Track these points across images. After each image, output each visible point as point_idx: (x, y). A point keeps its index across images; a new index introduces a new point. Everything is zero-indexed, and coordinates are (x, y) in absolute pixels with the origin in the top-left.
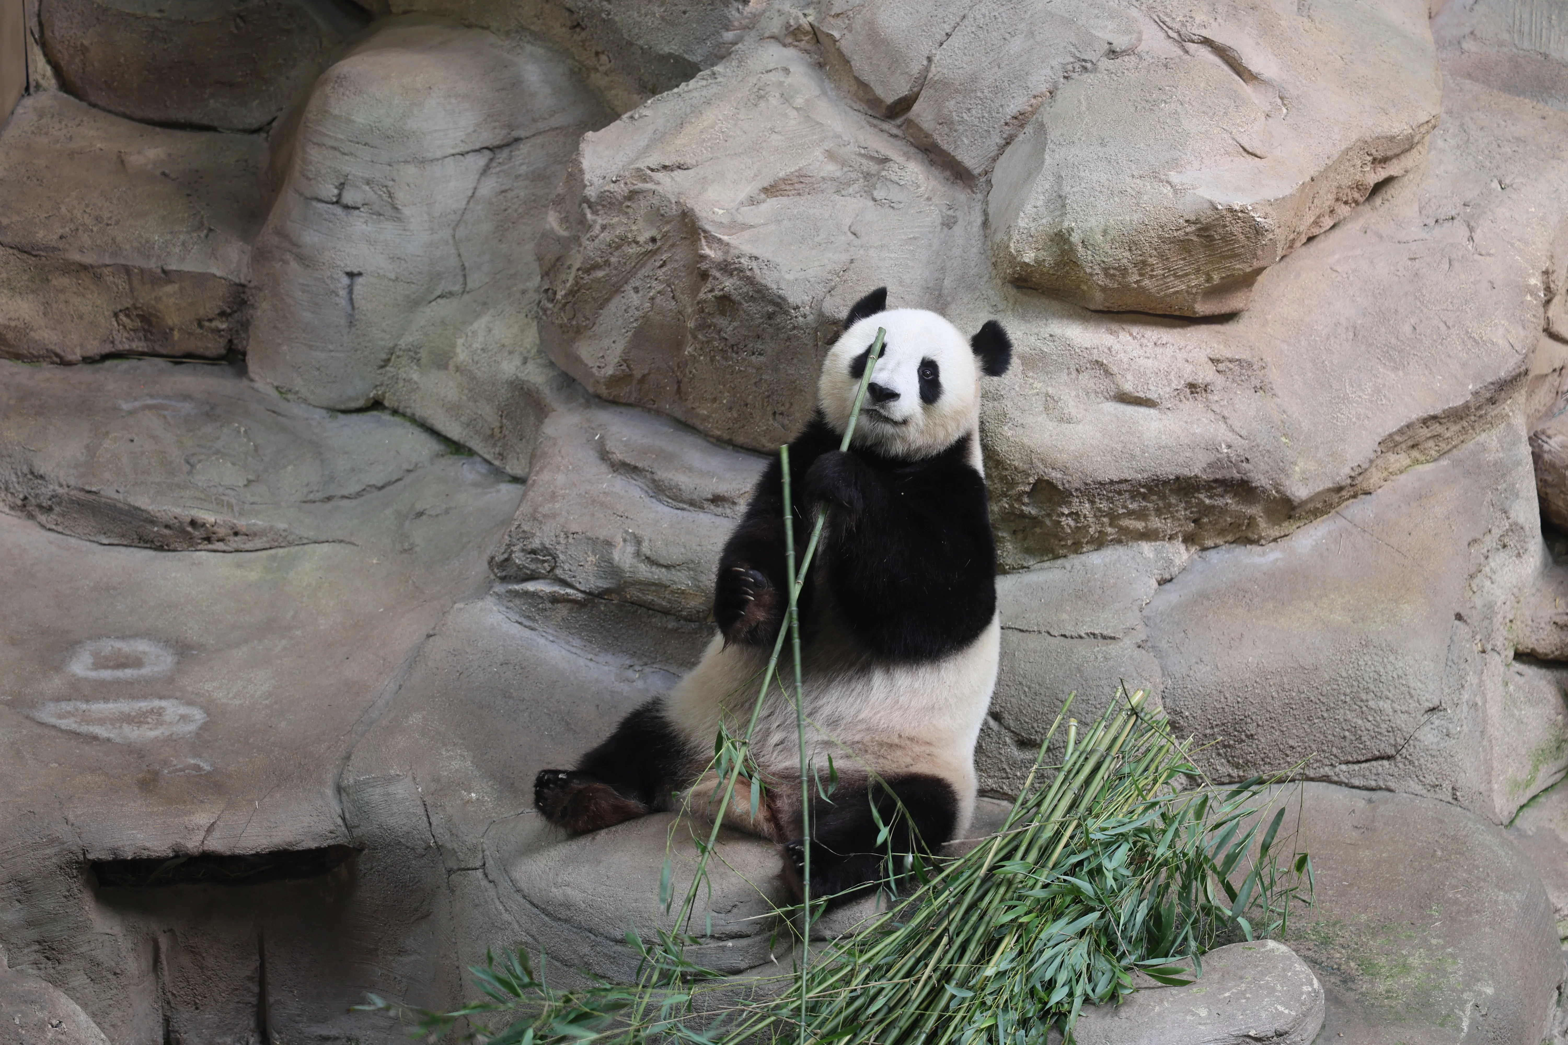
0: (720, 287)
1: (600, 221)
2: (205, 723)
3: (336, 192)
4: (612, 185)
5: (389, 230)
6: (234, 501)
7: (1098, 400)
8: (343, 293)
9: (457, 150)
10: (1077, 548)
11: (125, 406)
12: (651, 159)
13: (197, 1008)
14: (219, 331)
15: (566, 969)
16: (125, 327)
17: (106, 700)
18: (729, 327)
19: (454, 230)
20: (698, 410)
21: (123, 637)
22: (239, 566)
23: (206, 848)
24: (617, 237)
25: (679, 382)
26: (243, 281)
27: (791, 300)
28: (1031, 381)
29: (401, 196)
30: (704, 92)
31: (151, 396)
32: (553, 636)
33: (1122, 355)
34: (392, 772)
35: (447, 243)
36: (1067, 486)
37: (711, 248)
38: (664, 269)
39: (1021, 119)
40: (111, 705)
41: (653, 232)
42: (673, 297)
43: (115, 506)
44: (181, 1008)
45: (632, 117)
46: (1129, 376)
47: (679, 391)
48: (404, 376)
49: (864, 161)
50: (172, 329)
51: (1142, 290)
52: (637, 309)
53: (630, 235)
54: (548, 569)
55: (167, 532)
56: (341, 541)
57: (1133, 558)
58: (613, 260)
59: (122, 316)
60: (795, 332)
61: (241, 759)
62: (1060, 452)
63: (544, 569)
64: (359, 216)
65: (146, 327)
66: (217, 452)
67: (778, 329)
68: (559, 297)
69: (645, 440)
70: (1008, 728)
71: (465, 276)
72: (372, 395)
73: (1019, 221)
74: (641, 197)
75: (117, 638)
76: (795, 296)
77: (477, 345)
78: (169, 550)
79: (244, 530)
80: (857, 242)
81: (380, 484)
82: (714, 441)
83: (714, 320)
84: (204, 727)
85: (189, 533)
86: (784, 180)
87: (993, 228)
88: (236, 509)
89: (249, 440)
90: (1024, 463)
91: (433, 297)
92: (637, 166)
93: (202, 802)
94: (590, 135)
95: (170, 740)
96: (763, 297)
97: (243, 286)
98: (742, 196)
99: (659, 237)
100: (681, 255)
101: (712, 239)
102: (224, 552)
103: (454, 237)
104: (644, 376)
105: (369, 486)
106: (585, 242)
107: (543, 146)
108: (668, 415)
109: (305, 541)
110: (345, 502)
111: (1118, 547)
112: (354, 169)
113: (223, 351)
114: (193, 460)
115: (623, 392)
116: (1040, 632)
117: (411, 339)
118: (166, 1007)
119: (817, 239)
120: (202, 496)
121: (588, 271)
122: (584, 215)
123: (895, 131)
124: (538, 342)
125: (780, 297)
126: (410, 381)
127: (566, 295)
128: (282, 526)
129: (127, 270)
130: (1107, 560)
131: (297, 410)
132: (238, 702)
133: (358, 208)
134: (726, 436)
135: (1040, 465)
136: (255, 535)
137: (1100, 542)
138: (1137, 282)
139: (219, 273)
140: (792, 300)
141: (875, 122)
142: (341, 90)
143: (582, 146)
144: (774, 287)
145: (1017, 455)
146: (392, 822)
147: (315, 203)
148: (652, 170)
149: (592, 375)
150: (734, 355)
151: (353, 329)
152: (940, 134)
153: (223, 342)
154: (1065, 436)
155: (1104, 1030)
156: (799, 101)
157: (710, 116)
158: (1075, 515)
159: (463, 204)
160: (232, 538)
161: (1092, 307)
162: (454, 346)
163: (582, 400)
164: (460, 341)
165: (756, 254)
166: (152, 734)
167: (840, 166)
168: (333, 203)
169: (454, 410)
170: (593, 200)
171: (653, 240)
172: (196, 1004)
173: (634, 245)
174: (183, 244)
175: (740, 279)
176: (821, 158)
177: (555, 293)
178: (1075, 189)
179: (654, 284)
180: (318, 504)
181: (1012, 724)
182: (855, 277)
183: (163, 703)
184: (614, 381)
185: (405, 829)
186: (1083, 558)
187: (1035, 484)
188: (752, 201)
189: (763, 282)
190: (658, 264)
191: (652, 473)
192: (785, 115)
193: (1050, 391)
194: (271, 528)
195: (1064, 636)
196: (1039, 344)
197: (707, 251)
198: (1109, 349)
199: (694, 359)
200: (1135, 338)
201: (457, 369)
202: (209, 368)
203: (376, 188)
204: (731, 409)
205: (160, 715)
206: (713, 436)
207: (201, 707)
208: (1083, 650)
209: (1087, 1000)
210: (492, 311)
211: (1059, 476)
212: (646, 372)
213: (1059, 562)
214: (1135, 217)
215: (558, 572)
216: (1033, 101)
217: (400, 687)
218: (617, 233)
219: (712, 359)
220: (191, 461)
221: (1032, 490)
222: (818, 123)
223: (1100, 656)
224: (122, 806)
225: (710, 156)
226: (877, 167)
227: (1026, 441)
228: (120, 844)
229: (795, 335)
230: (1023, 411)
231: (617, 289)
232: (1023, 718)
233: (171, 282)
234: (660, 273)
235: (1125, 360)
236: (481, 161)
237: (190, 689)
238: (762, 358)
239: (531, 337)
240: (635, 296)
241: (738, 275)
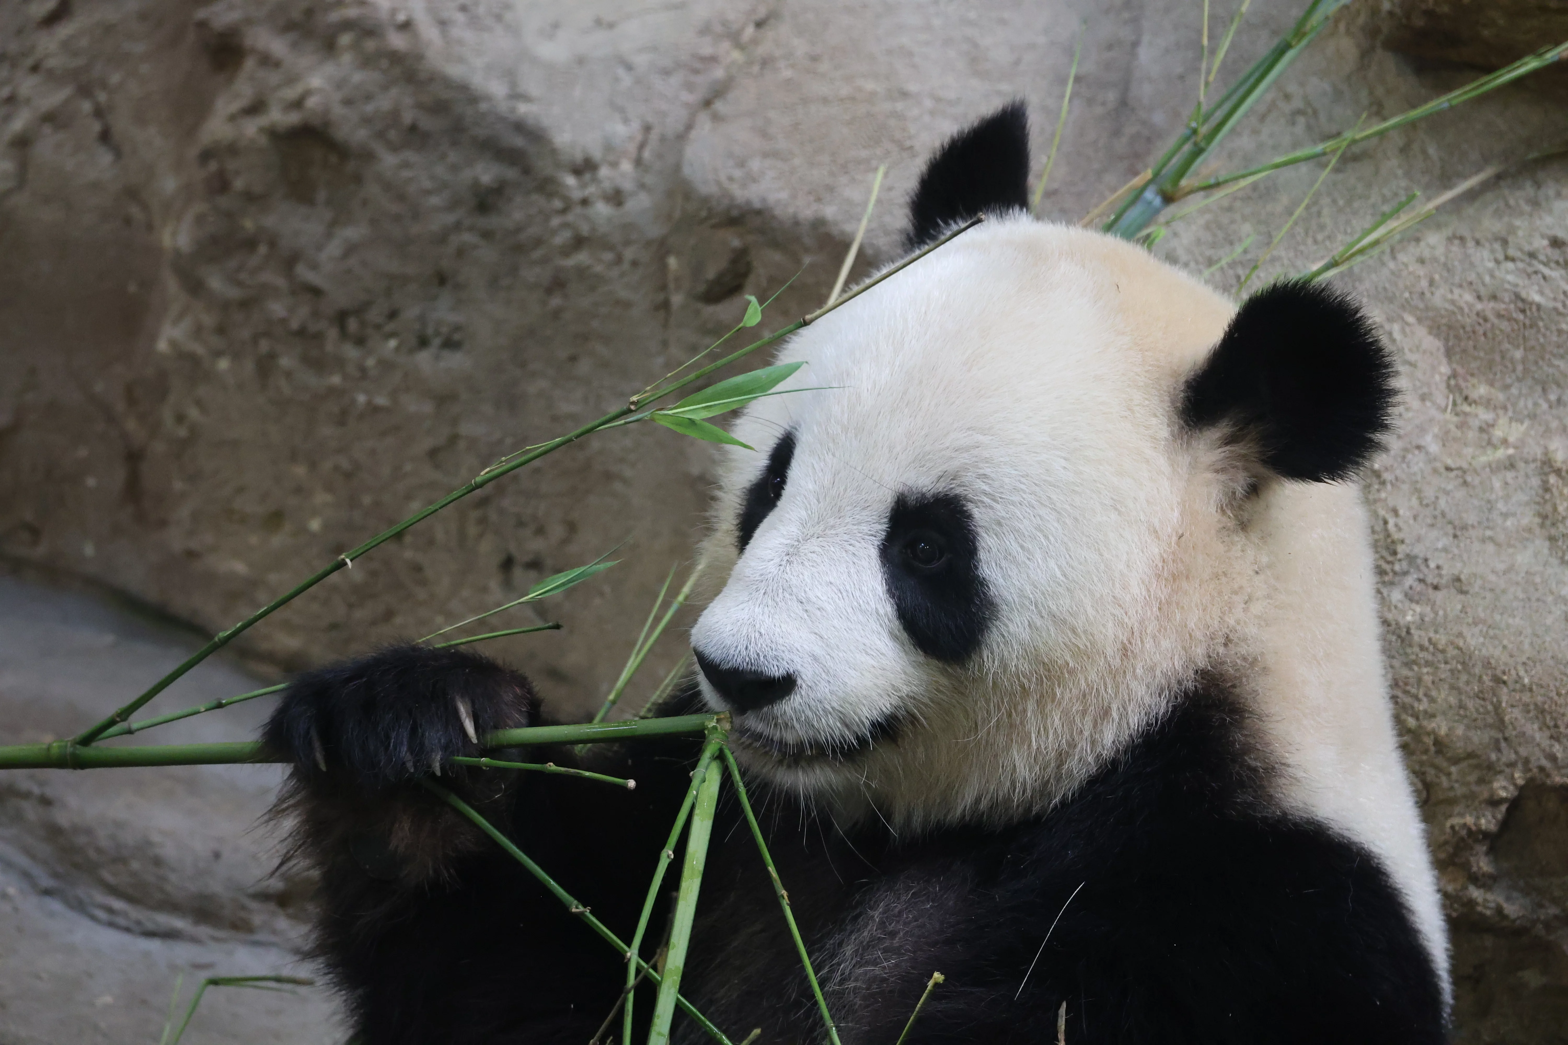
0: (291, 93)
18: (326, 244)
20: (210, 560)
25: (133, 457)
27: (562, 138)
28: (1485, 415)
38: (64, 30)
42: (105, 137)
47: (133, 489)
60: (582, 257)
67: (519, 249)
69: (2, 678)
76: (576, 123)
83: (270, 221)
90: (1472, 724)
96: (457, 130)
108: (91, 581)
125: (520, 127)
135: (1532, 729)
140: (568, 136)
144: (497, 89)
145: (1444, 696)
150: (351, 352)
175: (367, 61)
179: (27, 85)
182: (801, 47)
187: (1515, 804)
189: (454, 71)
193: (1559, 450)
196: (1509, 274)
199: (193, 367)
206: (269, 658)
219: (265, 368)
221: (1505, 825)
227: (1473, 639)
229: (582, 272)
230: (1459, 530)
234: (48, 44)
238: (456, 361)
241: (355, 46)
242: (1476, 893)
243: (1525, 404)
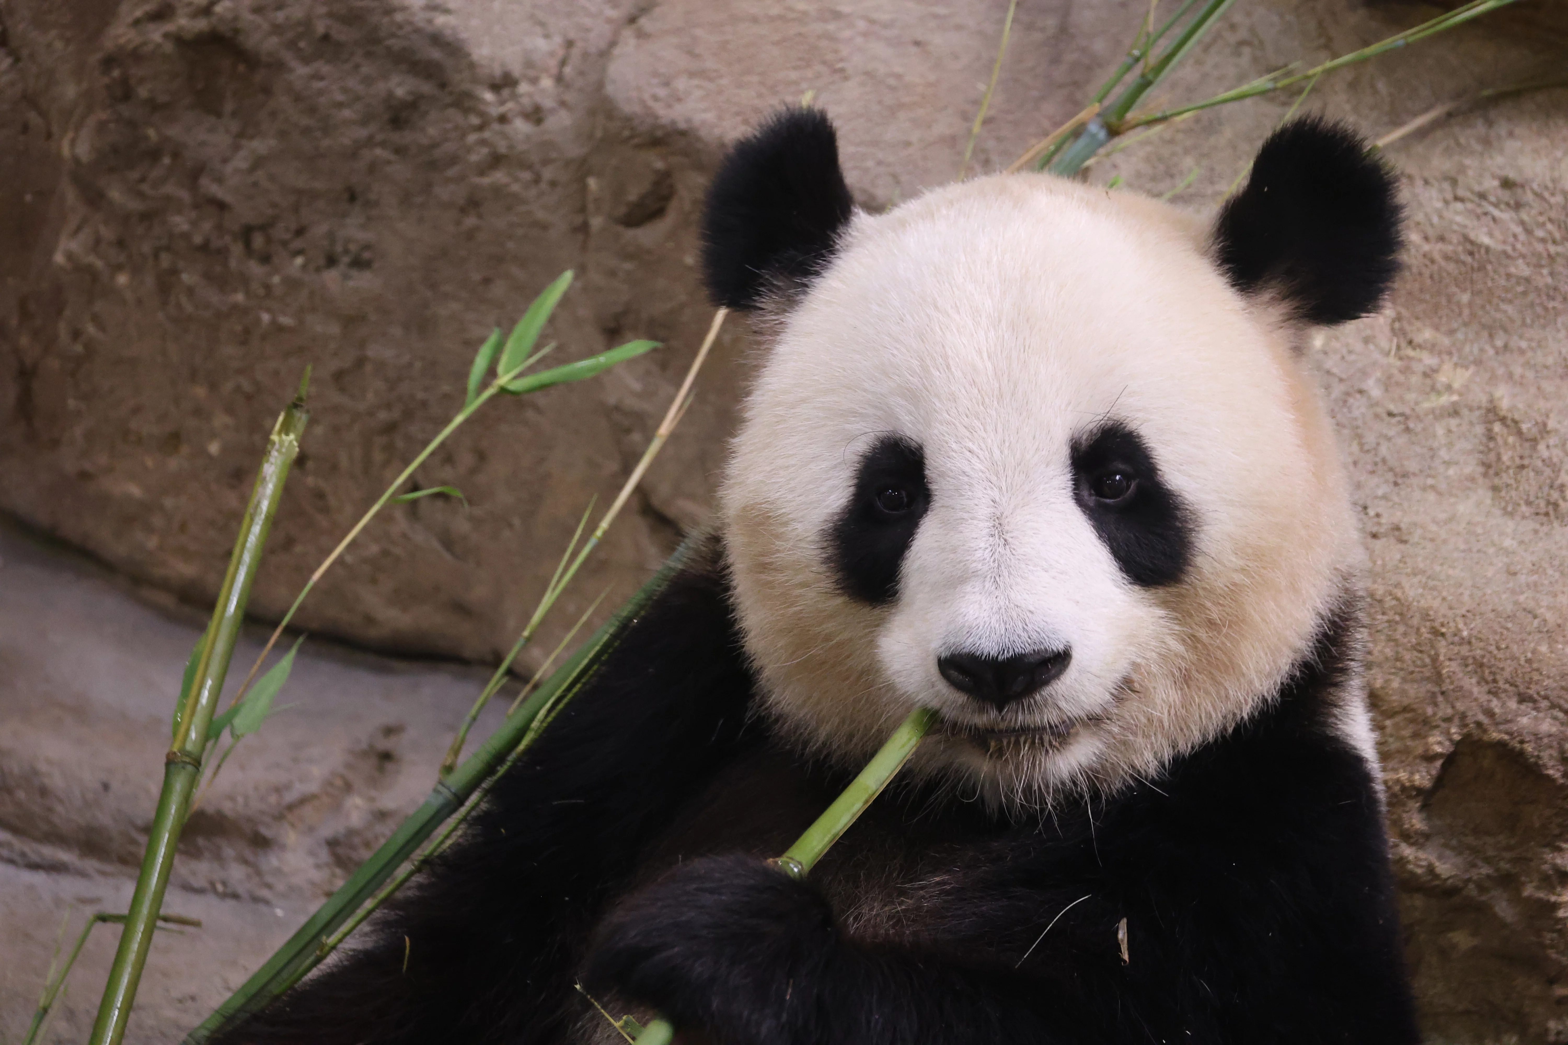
18: (233, 157)
20: (103, 484)
25: (26, 373)
27: (481, 52)
28: (1429, 360)
47: (26, 411)
60: (499, 176)
62: (1549, 633)
67: (433, 165)
76: (496, 37)
83: (174, 131)
90: (1409, 677)
96: (372, 41)
125: (437, 39)
135: (1470, 683)
140: (487, 50)
150: (255, 269)
187: (1450, 760)
193: (1504, 398)
196: (1458, 215)
199: (91, 281)
206: (164, 585)
211: (1547, 726)
219: (166, 284)
221: (1439, 781)
227: (1411, 590)
229: (497, 191)
230: (1399, 478)
238: (365, 281)
242: (1407, 851)
243: (1471, 350)
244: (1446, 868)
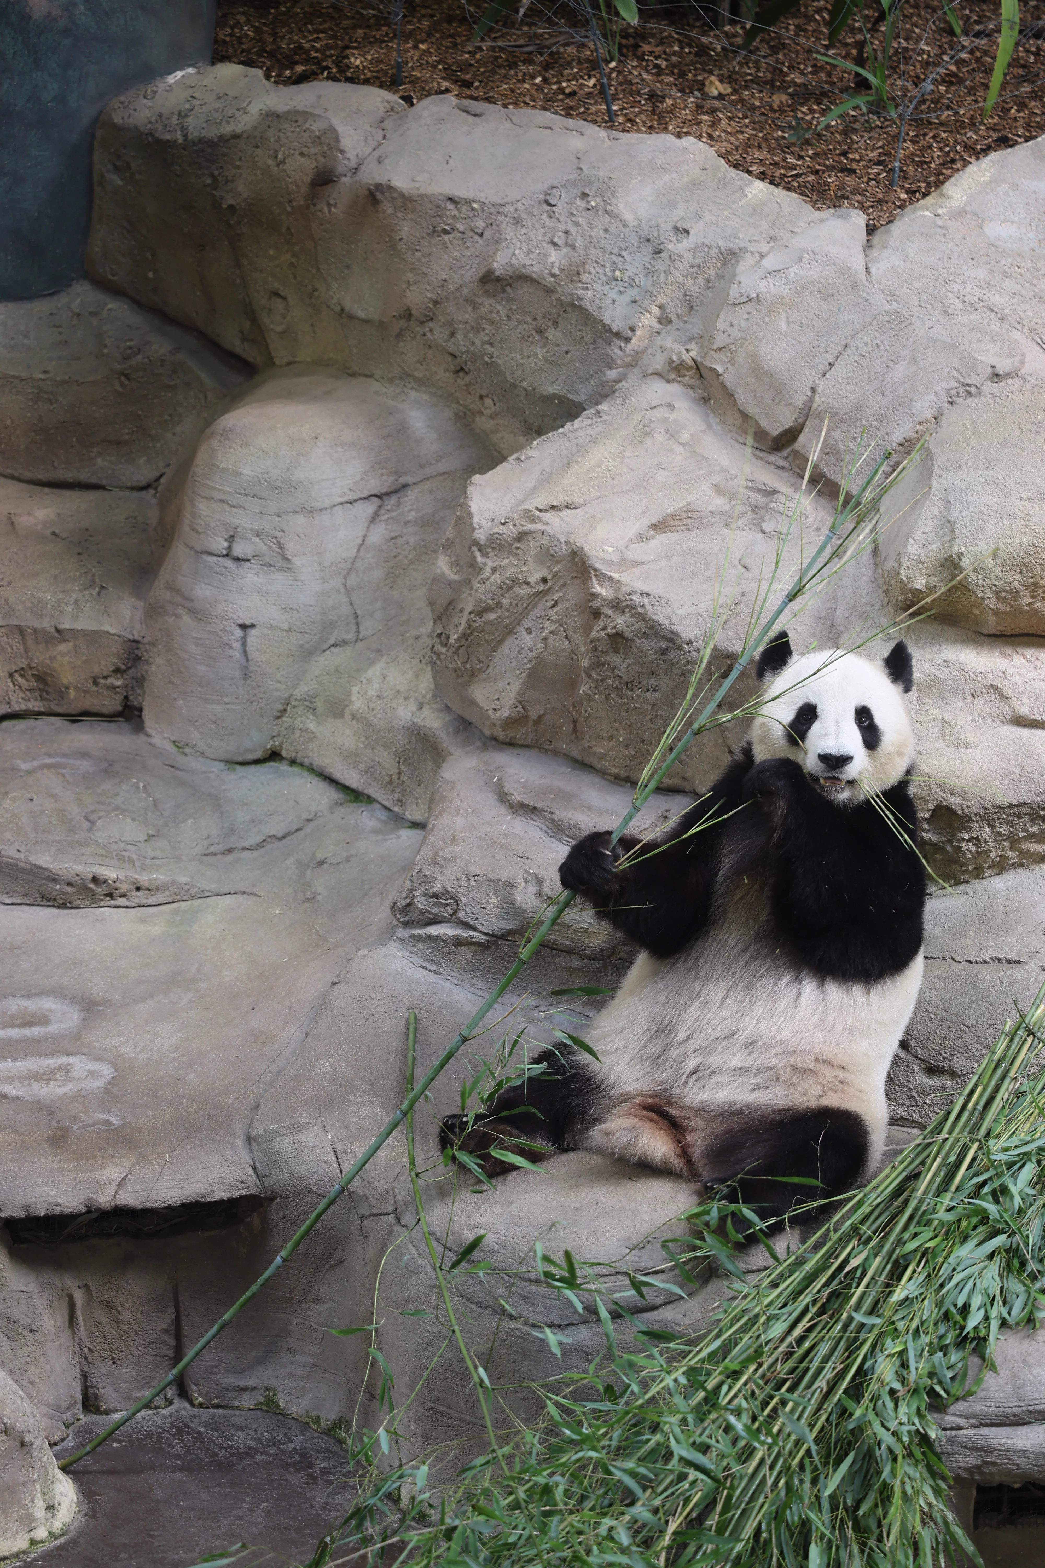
0: (613, 625)
1: (490, 563)
2: (113, 1078)
3: (226, 544)
4: (501, 527)
5: (280, 581)
6: (135, 857)
7: (995, 724)
8: (237, 645)
9: (346, 499)
10: (978, 873)
11: (24, 766)
12: (539, 500)
13: (114, 1363)
14: (115, 688)
15: (481, 1311)
16: (20, 687)
17: (14, 1058)
18: (622, 664)
19: (345, 578)
20: (595, 749)
21: (29, 996)
22: (142, 921)
23: (118, 1202)
24: (508, 578)
25: (575, 722)
26: (137, 638)
27: (683, 635)
28: (927, 707)
29: (291, 546)
30: (590, 431)
31: (49, 755)
32: (458, 979)
33: (1016, 678)
34: (301, 1120)
35: (339, 592)
36: (966, 811)
37: (601, 586)
38: (556, 609)
39: (907, 446)
40: (19, 1064)
41: (544, 573)
42: (566, 637)
43: (17, 866)
44: (98, 1363)
45: (518, 459)
46: (1025, 699)
47: (575, 730)
48: (301, 726)
49: (752, 494)
50: (67, 688)
51: (1034, 612)
52: (531, 650)
53: (520, 577)
54: (451, 912)
55: (69, 889)
56: (243, 893)
57: (1035, 881)
58: (505, 601)
59: (17, 677)
60: (690, 667)
61: (150, 1113)
62: (958, 777)
63: (447, 912)
64: (250, 568)
65: (42, 687)
66: (117, 808)
67: (672, 664)
68: (452, 641)
69: (543, 781)
70: (916, 1056)
71: (357, 624)
72: (269, 746)
73: (909, 547)
74: (530, 538)
75: (23, 996)
76: (687, 631)
77: (372, 693)
78: (72, 908)
79: (146, 885)
80: (747, 575)
81: (280, 835)
82: (612, 779)
83: (608, 658)
84: (112, 1082)
85: (91, 890)
86: (672, 516)
87: (883, 556)
88: (137, 864)
89: (149, 795)
90: (923, 789)
91: (327, 646)
92: (525, 507)
93: (113, 1156)
94: (477, 478)
95: (79, 1096)
96: (656, 633)
97: (137, 642)
98: (632, 533)
99: (549, 577)
100: (572, 594)
101: (602, 577)
102: (127, 907)
103: (345, 585)
104: (540, 717)
105: (270, 837)
106: (476, 585)
107: (431, 492)
108: (565, 755)
109: (208, 894)
110: (246, 852)
111: (1019, 871)
112: (243, 521)
113: (120, 708)
114: (93, 817)
115: (521, 734)
116: (944, 959)
117: (306, 689)
118: (84, 1362)
119: (707, 574)
120: (103, 852)
121: (480, 614)
122: (475, 557)
123: (782, 463)
124: (433, 687)
125: (672, 632)
126: (306, 730)
127: (458, 639)
128: (184, 879)
129: (21, 630)
130: (1009, 884)
131: (195, 764)
132: (145, 1056)
133: (248, 560)
134: (623, 774)
135: (938, 791)
136: (157, 889)
137: (1001, 867)
138: (1029, 604)
139: (112, 631)
140: (685, 634)
141: (761, 454)
142: (228, 443)
143: (470, 489)
144: (667, 622)
146: (302, 1170)
147: (205, 557)
148: (541, 511)
149: (488, 718)
150: (629, 693)
151: (248, 681)
152: (827, 465)
153: (119, 698)
154: (962, 761)
155: (1022, 1354)
156: (685, 437)
157: (596, 454)
158: (975, 841)
159: (353, 552)
160: (134, 893)
161: (985, 631)
162: (349, 694)
163: (479, 743)
164: (355, 689)
165: (647, 590)
166: (61, 1091)
167: (727, 500)
168: (223, 556)
169: (351, 758)
170: (482, 542)
171: (544, 580)
172: (113, 1358)
173: (525, 586)
174: (76, 602)
175: (632, 616)
176: (709, 492)
177: (448, 637)
178: (963, 514)
179: (547, 624)
180: (219, 856)
181: (919, 1051)
182: (747, 610)
183: (71, 1060)
184: (510, 723)
185: (316, 1176)
186: (985, 882)
187: (934, 811)
188: (641, 538)
189: (655, 618)
190: (550, 604)
191: (551, 813)
192: (671, 451)
193: (946, 716)
194: (173, 882)
195: (969, 961)
196: (933, 670)
197: (598, 589)
198: (1004, 673)
199: (589, 698)
200: (1029, 661)
201: (353, 717)
202: (106, 724)
203: (266, 539)
204: (627, 746)
205: (68, 1071)
206: (610, 774)
207: (109, 1063)
208: (988, 976)
209: (1004, 1324)
210: (385, 658)
211: (958, 801)
212: (542, 712)
213: (961, 887)
214: (1025, 539)
215: (460, 915)
216: (919, 427)
217: (307, 1035)
218: (508, 575)
219: (607, 697)
220: (91, 818)
221: (931, 816)
222: (704, 458)
223: (1005, 980)
224: (33, 1163)
225: (598, 494)
226: (764, 499)
227: (923, 767)
228: (32, 1201)
229: (689, 671)
230: (920, 738)
231: (510, 631)
232: (930, 1045)
233: (65, 641)
234: (552, 613)
235: (1020, 683)
236: (370, 508)
237: (97, 1044)
238: (657, 695)
239: (426, 682)
240: (528, 637)
241: (630, 612)
242: (924, 834)
244: (933, 839)
